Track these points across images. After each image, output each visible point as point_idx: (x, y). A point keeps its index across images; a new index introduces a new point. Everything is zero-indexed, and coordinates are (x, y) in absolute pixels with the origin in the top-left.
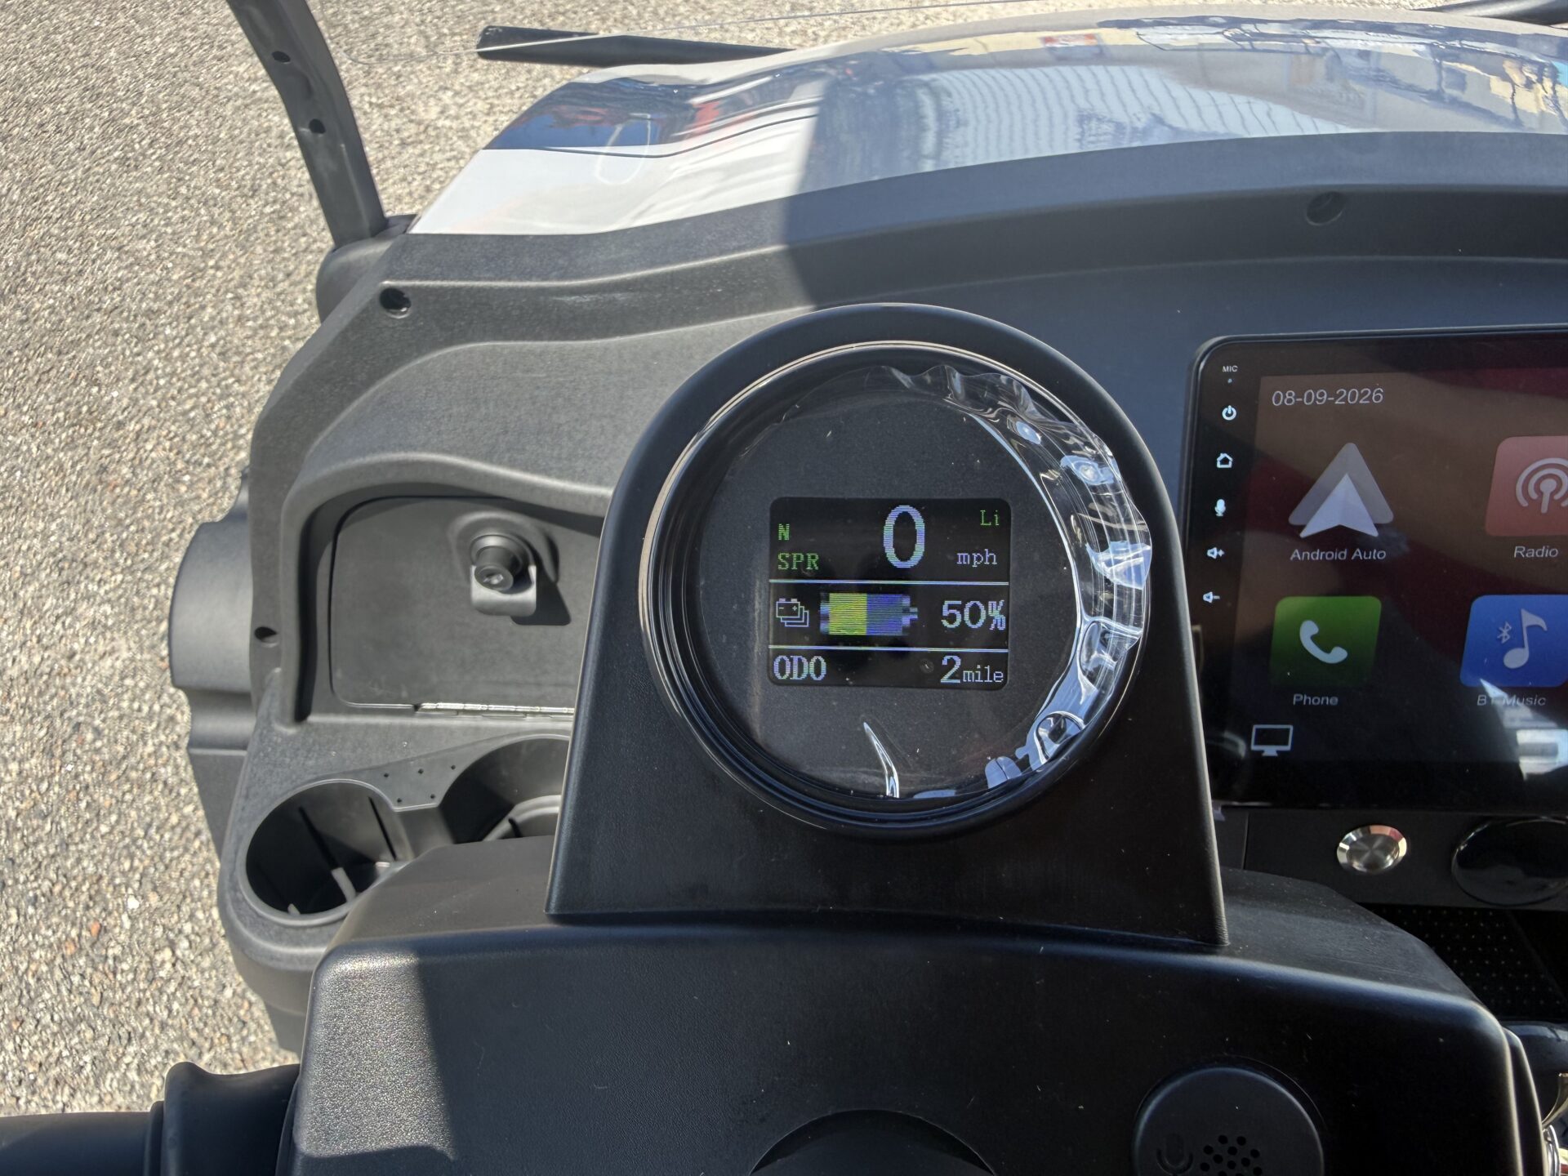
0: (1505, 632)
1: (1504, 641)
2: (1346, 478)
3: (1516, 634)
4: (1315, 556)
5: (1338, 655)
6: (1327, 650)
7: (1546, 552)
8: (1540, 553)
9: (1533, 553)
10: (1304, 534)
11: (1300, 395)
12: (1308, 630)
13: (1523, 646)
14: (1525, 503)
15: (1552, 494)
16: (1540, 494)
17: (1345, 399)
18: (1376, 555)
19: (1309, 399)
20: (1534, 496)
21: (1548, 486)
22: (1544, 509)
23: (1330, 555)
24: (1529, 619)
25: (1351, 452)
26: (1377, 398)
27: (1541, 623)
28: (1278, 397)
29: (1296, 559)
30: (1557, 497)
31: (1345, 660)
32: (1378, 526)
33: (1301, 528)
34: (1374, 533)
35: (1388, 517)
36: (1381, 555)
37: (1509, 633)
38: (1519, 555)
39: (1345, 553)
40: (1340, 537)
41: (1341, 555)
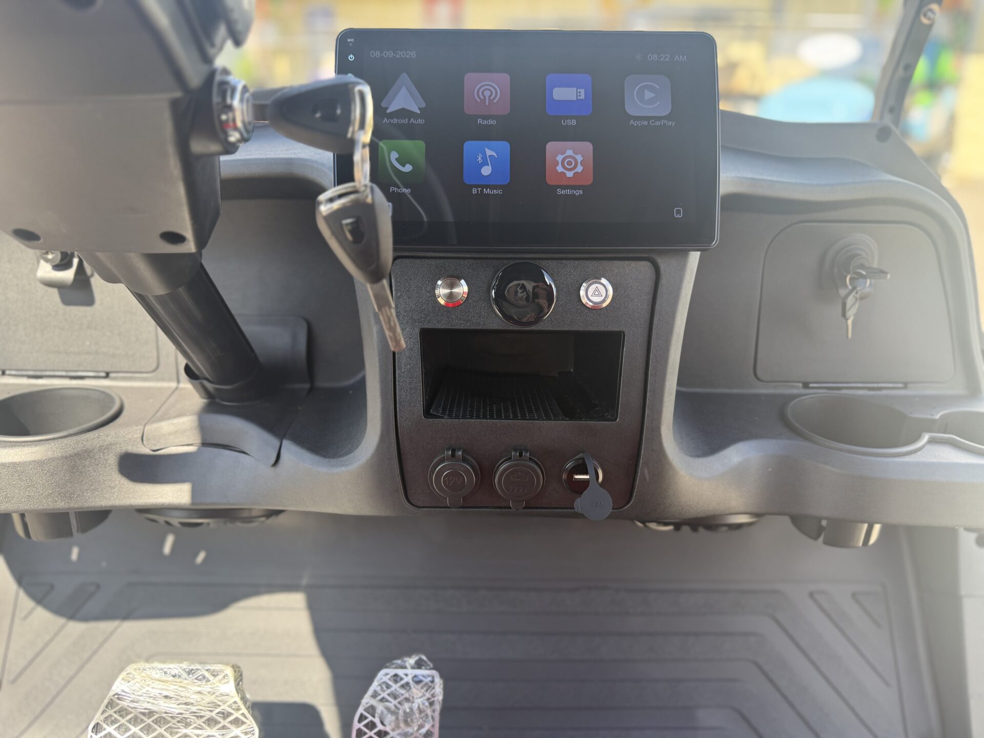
0: (480, 159)
1: (480, 162)
2: (404, 87)
3: (484, 157)
4: (394, 121)
5: (408, 168)
6: (404, 166)
7: (492, 122)
8: (489, 122)
9: (485, 122)
10: (388, 111)
11: (382, 53)
12: (394, 155)
13: (489, 165)
14: (479, 101)
15: (489, 97)
16: (485, 97)
17: (401, 55)
18: (420, 121)
19: (385, 55)
20: (482, 98)
21: (487, 93)
22: (487, 103)
23: (400, 121)
24: (489, 152)
25: (404, 77)
26: (413, 55)
27: (495, 154)
28: (373, 54)
29: (386, 122)
30: (491, 98)
31: (412, 171)
32: (420, 109)
33: (387, 108)
34: (419, 112)
35: (423, 105)
36: (422, 121)
37: (481, 158)
38: (480, 123)
39: (407, 120)
40: (403, 113)
41: (405, 121)
